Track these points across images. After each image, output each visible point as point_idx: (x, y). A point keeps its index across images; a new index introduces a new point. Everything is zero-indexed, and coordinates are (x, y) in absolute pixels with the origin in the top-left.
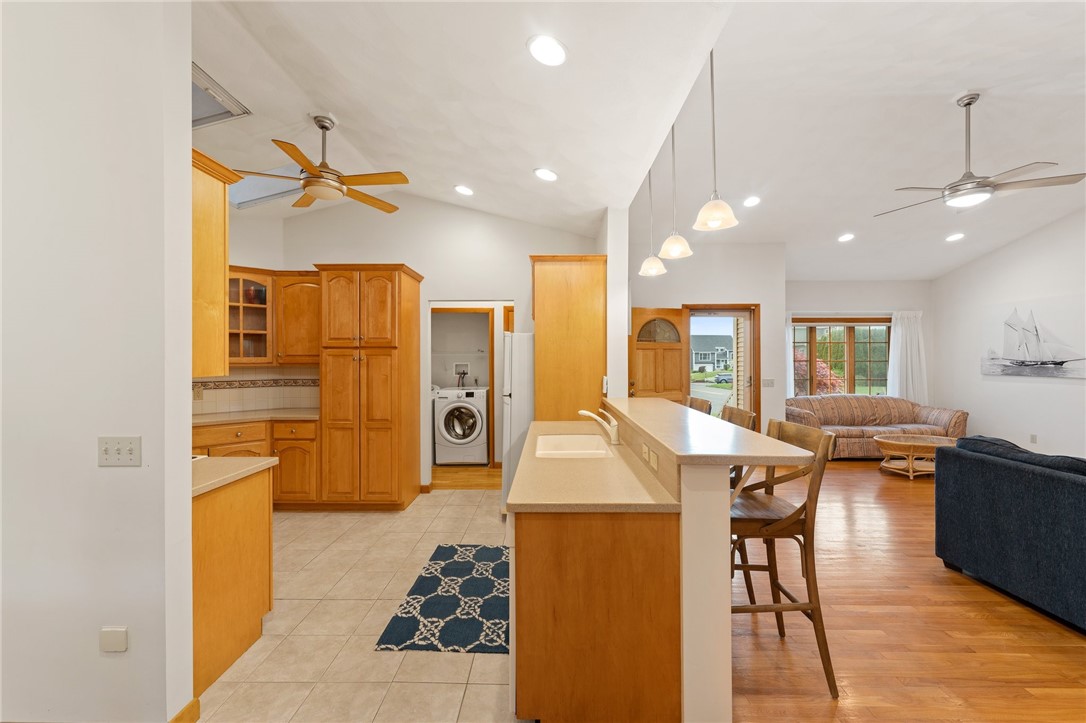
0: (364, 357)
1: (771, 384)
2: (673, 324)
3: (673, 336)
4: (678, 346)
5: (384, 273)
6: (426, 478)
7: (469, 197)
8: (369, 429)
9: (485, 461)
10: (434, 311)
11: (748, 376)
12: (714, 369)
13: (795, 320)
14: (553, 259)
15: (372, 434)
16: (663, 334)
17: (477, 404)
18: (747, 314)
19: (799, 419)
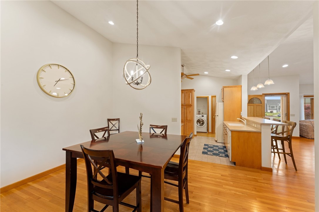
0: (186, 108)
1: (294, 115)
2: (259, 99)
3: (259, 102)
4: (261, 105)
5: (190, 91)
6: (195, 133)
7: (208, 74)
8: (187, 122)
9: (206, 132)
10: (197, 97)
11: (285, 113)
12: (277, 112)
13: (304, 96)
14: (228, 87)
15: (187, 123)
16: (256, 102)
17: (205, 118)
18: (285, 95)
19: (305, 126)
